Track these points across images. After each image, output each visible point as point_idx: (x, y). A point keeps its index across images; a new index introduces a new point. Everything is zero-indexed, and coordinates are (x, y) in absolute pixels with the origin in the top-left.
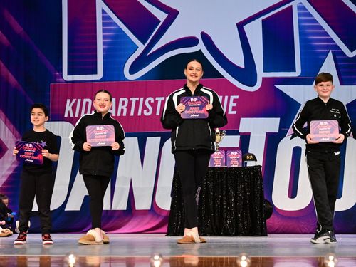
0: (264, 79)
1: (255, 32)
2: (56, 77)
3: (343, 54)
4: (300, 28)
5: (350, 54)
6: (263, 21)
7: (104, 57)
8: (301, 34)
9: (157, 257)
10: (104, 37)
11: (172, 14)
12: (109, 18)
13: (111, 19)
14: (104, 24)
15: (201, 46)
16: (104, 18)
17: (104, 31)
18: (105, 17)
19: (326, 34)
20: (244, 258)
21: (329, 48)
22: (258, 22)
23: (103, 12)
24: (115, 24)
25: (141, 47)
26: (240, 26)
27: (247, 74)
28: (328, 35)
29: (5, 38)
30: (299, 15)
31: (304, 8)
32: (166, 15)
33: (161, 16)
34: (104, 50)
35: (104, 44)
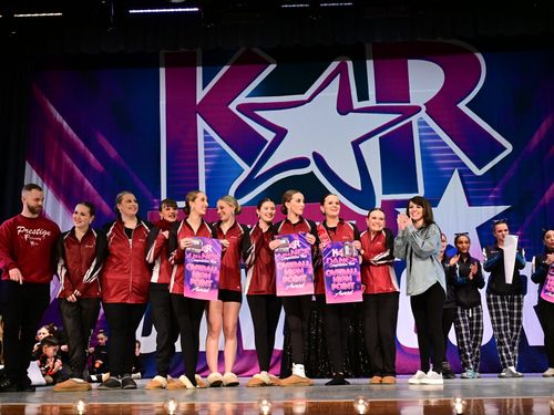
0: (384, 202)
1: (372, 151)
2: (154, 204)
3: (470, 172)
4: (421, 144)
5: (479, 172)
6: (380, 138)
7: (207, 181)
8: (422, 152)
9: (265, 402)
10: (206, 160)
11: (281, 134)
12: (212, 139)
13: (213, 140)
14: (206, 146)
15: (313, 168)
16: (206, 139)
17: (206, 153)
18: (208, 138)
19: (451, 151)
20: (361, 401)
21: (455, 165)
22: (375, 140)
23: (205, 132)
24: (219, 146)
25: (247, 170)
26: (356, 145)
27: (364, 197)
28: (452, 151)
29: (98, 163)
30: (420, 131)
31: (425, 124)
32: (274, 135)
33: (269, 136)
34: (206, 174)
35: (206, 167)
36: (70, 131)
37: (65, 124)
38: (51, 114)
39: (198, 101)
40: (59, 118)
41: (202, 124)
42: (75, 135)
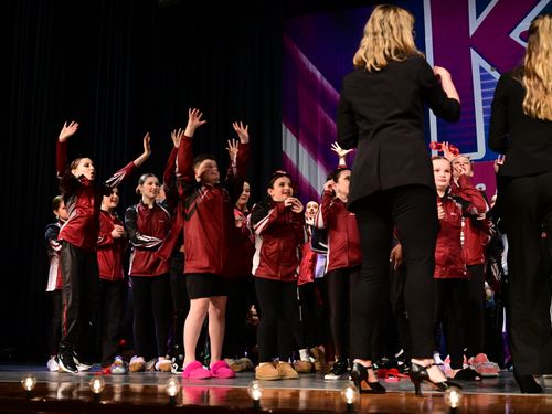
7: (486, 129)
10: (484, 103)
12: (490, 77)
13: (492, 78)
14: (483, 86)
17: (484, 95)
18: (485, 76)
34: (485, 120)
35: (485, 111)
36: (325, 82)
37: (318, 74)
38: (304, 65)
39: (472, 32)
40: (312, 67)
41: (477, 61)
42: (330, 87)
